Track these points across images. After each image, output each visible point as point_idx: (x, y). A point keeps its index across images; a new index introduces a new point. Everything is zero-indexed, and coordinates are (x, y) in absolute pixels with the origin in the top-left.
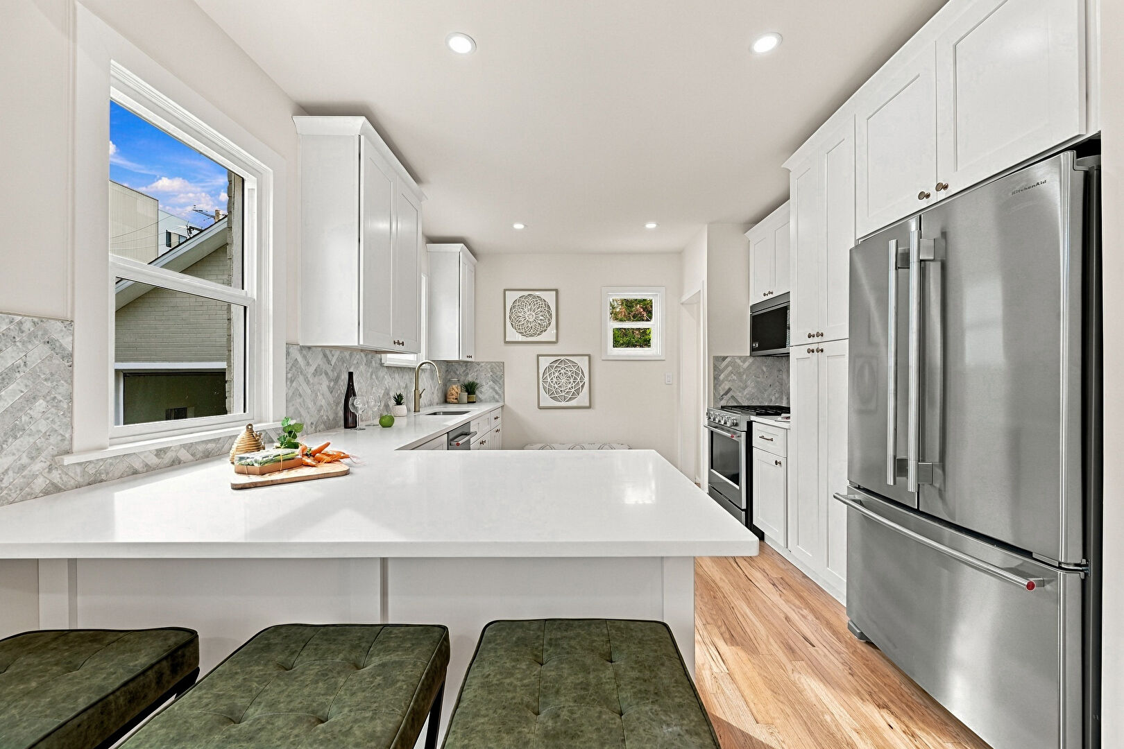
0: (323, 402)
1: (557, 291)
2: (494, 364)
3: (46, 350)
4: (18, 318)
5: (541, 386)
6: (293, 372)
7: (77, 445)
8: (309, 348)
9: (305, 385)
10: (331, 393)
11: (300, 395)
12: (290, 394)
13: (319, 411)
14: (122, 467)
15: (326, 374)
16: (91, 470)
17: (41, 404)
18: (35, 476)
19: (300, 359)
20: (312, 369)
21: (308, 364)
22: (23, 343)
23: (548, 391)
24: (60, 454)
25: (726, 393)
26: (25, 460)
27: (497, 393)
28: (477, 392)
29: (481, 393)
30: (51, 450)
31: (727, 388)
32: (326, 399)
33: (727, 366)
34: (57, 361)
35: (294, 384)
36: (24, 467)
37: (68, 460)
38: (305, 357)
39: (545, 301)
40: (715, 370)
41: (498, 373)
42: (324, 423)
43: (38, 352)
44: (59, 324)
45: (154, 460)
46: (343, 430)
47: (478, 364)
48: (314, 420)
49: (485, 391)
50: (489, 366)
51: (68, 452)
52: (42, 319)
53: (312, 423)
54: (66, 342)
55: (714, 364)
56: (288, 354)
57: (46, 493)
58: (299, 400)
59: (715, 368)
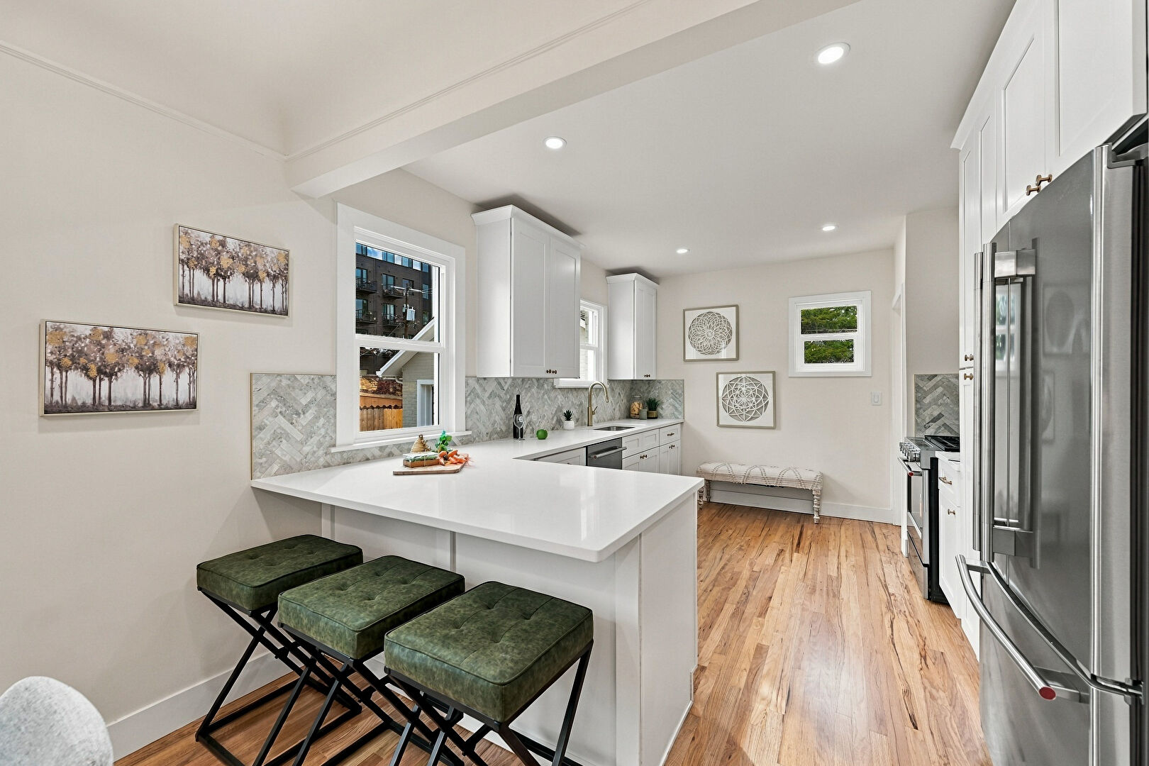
0: (497, 418)
1: (737, 306)
2: (674, 382)
3: (324, 392)
4: (312, 376)
5: (721, 405)
6: (471, 396)
7: (338, 443)
8: (485, 379)
9: (482, 407)
10: (504, 410)
11: (477, 412)
12: (469, 412)
13: (493, 425)
14: (360, 456)
15: (500, 397)
16: (345, 456)
17: (322, 421)
18: (319, 457)
19: (477, 387)
20: (487, 395)
21: (484, 390)
22: (314, 389)
23: (727, 410)
24: (330, 446)
25: (934, 420)
26: (315, 449)
27: (676, 409)
28: (659, 409)
29: (662, 409)
30: (326, 444)
31: (936, 414)
32: (499, 415)
33: (935, 387)
34: (328, 397)
35: (473, 406)
36: (315, 452)
37: (333, 450)
38: (481, 385)
39: (724, 318)
40: (917, 392)
41: (678, 390)
42: (497, 433)
43: (321, 393)
44: (330, 377)
45: (377, 453)
46: (512, 440)
47: (659, 382)
48: (490, 430)
49: (666, 408)
50: (669, 384)
51: (334, 446)
52: (322, 376)
53: (487, 434)
54: (333, 387)
55: (916, 384)
56: (467, 384)
57: (325, 467)
58: (476, 416)
59: (918, 388)
